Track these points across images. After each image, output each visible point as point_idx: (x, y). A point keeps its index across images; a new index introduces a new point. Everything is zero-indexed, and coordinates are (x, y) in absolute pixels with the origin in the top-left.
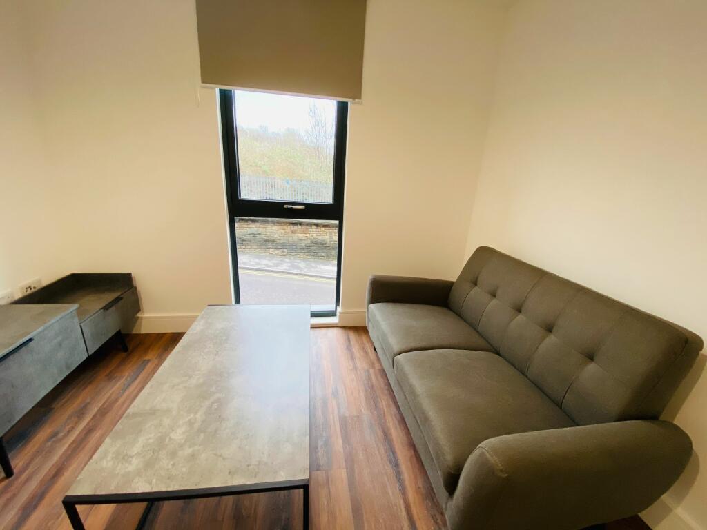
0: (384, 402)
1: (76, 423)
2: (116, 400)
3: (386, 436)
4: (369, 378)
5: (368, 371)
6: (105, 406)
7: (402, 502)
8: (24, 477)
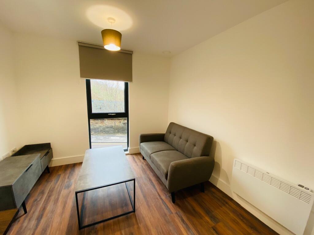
0: (149, 172)
1: (42, 196)
2: (54, 187)
3: (150, 180)
4: (142, 167)
5: (142, 165)
6: (51, 189)
7: (156, 192)
8: (32, 212)
